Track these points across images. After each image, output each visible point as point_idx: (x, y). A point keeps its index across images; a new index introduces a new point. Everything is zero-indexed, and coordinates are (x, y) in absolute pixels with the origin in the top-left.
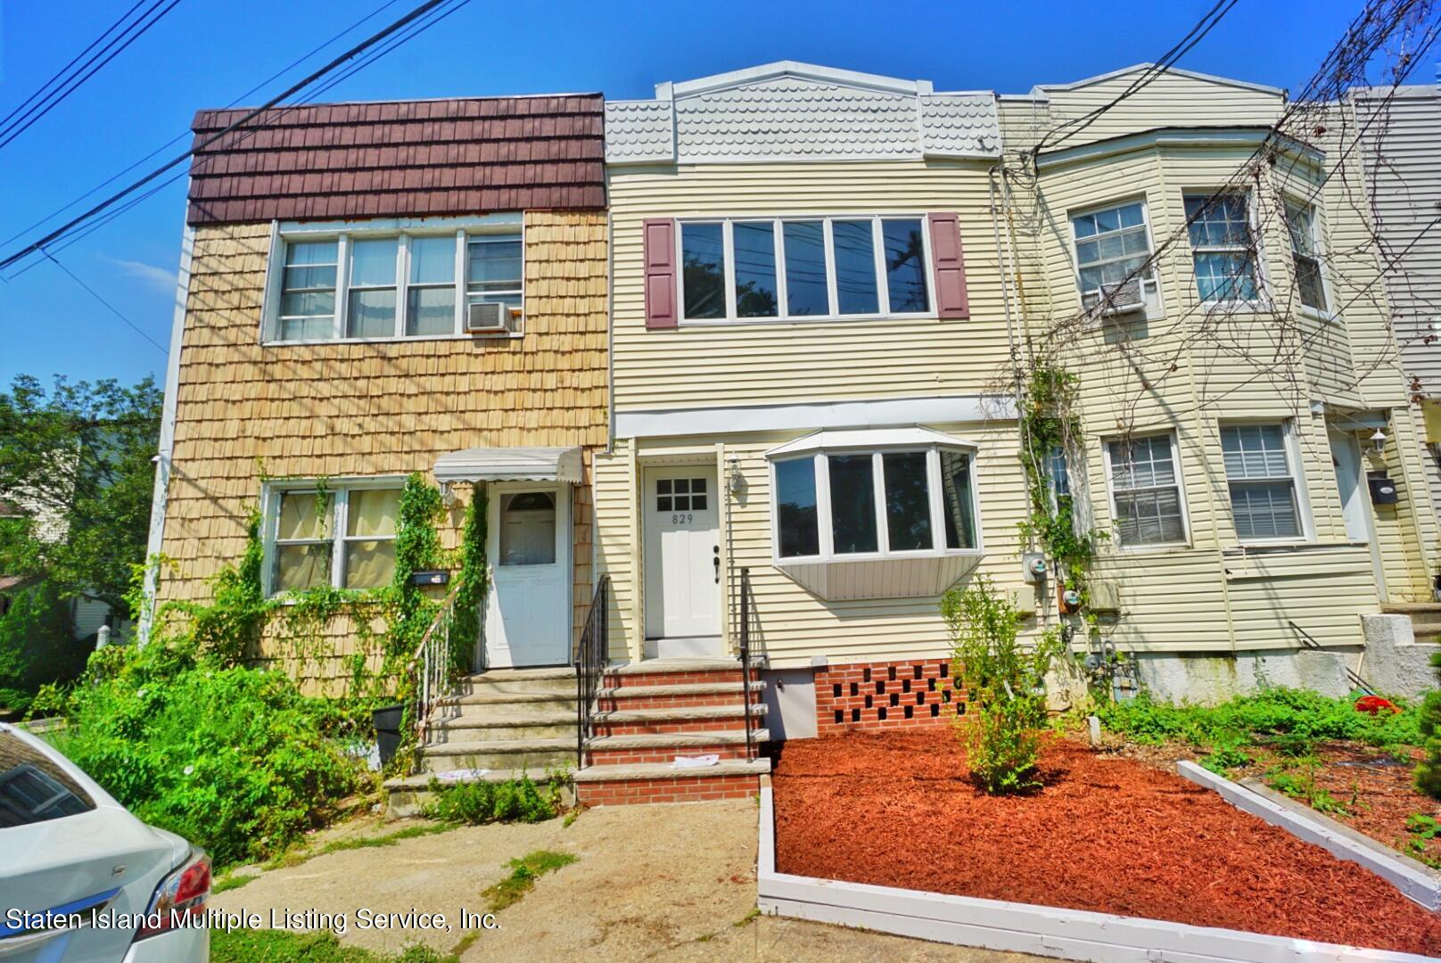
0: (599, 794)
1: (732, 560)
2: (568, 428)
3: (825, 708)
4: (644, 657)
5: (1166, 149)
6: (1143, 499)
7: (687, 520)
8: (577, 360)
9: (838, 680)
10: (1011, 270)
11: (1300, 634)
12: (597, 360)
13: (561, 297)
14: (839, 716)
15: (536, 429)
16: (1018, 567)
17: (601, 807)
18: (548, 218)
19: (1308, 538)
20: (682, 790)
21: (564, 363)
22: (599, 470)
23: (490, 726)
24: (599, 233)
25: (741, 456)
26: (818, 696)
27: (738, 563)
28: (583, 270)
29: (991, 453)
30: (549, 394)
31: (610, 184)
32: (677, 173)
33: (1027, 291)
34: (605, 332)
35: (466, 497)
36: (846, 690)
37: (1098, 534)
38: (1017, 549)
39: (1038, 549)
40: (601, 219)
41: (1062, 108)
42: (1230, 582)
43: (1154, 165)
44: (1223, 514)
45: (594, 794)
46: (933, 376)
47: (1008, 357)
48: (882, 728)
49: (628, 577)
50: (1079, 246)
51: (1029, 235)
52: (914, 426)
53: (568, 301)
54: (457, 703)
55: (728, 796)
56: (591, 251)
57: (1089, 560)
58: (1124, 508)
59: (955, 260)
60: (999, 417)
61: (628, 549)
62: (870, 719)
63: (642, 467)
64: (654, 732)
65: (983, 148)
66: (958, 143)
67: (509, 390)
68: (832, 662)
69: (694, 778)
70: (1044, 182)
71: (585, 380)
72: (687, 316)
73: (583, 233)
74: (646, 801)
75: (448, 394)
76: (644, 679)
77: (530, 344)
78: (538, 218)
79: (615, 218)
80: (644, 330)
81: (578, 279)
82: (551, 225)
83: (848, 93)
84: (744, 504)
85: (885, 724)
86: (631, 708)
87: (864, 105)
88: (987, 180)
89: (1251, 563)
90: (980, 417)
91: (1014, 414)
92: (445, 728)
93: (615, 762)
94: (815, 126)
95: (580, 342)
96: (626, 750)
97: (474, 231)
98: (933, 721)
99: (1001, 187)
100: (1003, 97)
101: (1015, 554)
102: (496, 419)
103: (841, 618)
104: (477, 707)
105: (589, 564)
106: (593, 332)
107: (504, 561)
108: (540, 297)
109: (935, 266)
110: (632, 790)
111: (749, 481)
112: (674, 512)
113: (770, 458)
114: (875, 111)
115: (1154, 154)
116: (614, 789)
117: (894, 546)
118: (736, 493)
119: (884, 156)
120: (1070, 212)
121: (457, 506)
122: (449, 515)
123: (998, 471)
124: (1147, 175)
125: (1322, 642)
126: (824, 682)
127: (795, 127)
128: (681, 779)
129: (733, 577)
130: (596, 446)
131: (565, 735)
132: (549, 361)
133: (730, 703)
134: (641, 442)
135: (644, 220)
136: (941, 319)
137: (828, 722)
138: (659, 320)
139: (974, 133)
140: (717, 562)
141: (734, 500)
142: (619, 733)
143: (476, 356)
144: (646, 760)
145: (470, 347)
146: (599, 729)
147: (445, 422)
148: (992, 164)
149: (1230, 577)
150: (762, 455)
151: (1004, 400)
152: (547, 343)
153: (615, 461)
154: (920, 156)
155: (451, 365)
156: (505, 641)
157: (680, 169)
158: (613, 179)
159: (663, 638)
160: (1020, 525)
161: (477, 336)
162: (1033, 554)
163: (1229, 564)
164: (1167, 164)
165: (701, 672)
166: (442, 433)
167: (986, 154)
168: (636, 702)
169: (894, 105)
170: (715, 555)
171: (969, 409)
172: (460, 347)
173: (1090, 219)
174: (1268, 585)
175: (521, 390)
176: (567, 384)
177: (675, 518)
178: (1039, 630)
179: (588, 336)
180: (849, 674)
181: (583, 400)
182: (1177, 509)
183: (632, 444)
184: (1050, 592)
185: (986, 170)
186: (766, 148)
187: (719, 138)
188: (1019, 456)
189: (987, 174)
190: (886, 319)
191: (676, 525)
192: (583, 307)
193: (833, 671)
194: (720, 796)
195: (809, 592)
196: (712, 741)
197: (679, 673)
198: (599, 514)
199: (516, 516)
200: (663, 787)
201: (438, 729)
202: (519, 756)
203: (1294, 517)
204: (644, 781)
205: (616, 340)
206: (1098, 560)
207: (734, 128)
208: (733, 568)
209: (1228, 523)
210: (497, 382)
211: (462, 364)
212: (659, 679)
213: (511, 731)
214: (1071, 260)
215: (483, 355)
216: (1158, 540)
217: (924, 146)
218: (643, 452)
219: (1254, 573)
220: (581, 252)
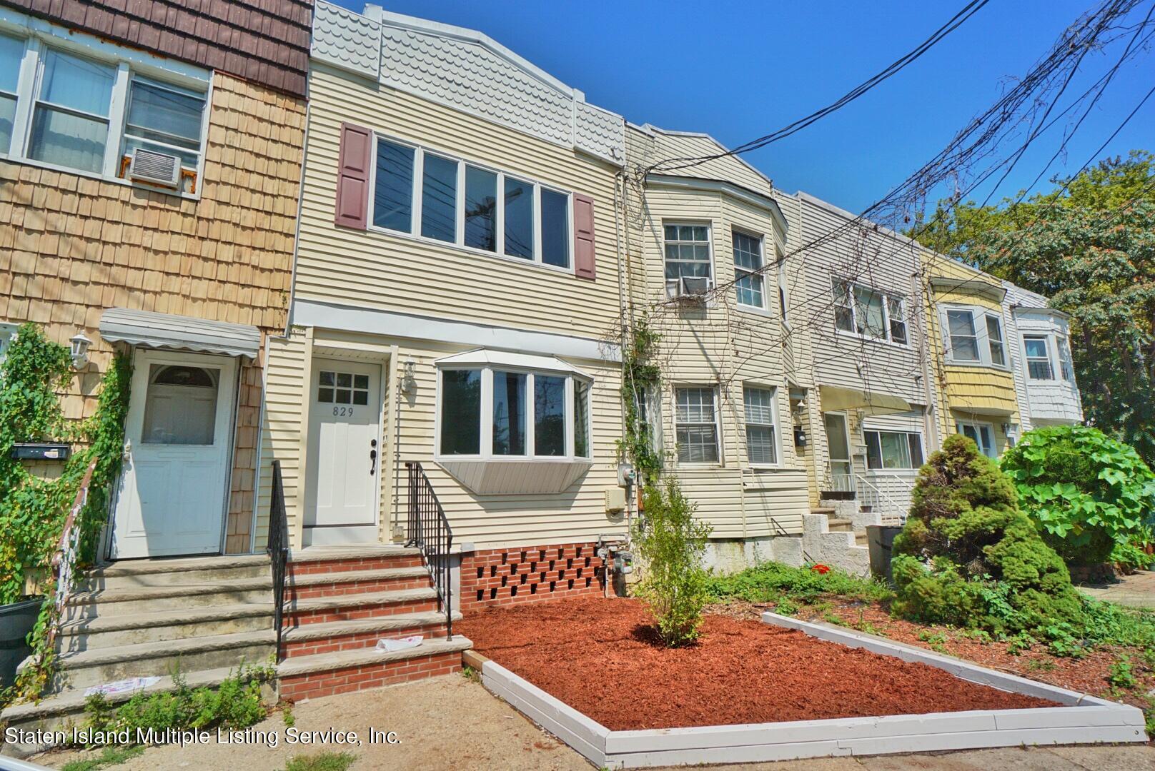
0: (305, 687)
1: (398, 454)
2: (241, 306)
3: (470, 589)
4: (304, 545)
5: (726, 196)
6: (694, 431)
7: (347, 413)
8: (260, 239)
9: (481, 563)
10: (624, 251)
11: (776, 526)
12: (281, 243)
13: (247, 171)
14: (480, 594)
15: (204, 300)
16: (615, 474)
17: (306, 700)
18: (241, 87)
19: (779, 465)
20: (391, 673)
21: (244, 238)
22: (273, 353)
23: (149, 626)
24: (295, 120)
25: (416, 360)
26: (463, 578)
27: (404, 457)
28: (276, 150)
29: (602, 385)
30: (222, 266)
31: (312, 77)
32: (378, 91)
33: (631, 268)
34: (293, 218)
35: (105, 363)
36: (487, 572)
37: (666, 453)
38: (614, 460)
39: (628, 462)
40: (300, 108)
41: (661, 146)
42: (746, 491)
43: (718, 204)
44: (742, 445)
45: (297, 688)
46: (568, 320)
47: (618, 315)
48: (513, 603)
49: (296, 463)
50: (667, 246)
51: (636, 229)
52: (552, 356)
53: (254, 177)
54: (93, 602)
55: (434, 674)
56: (286, 135)
57: (659, 472)
58: (682, 436)
59: (588, 233)
60: (610, 359)
61: (297, 436)
62: (505, 596)
63: (318, 356)
64: (345, 618)
65: (614, 156)
66: (598, 146)
67: (174, 253)
68: (477, 548)
69: (403, 660)
70: (650, 195)
71: (268, 260)
72: (375, 224)
73: (279, 115)
74: (355, 689)
75: (89, 240)
76: (319, 566)
77: (206, 209)
78: (229, 83)
79: (313, 111)
80: (332, 226)
81: (269, 159)
82: (244, 96)
83: (525, 78)
84: (412, 404)
85: (516, 600)
86: (312, 596)
87: (536, 93)
88: (613, 180)
89: (755, 479)
90: (598, 356)
91: (620, 359)
92: (84, 632)
93: (311, 652)
94: (498, 95)
95: (266, 222)
96: (325, 639)
97: (141, 70)
98: (550, 596)
99: (621, 189)
100: (629, 124)
101: (613, 464)
102: (153, 281)
103: (487, 510)
104: (120, 605)
105: (253, 448)
106: (280, 215)
107: (146, 438)
108: (224, 165)
109: (575, 234)
110: (340, 679)
111: (419, 384)
112: (334, 404)
113: (438, 365)
114: (543, 100)
115: (719, 196)
116: (320, 681)
117: (538, 451)
118: (405, 393)
119: (545, 137)
120: (664, 220)
121: (89, 372)
122: (75, 379)
123: (605, 399)
124: (713, 209)
125: (789, 531)
126: (469, 566)
127: (483, 89)
128: (391, 662)
129: (398, 470)
130: (272, 329)
131: (247, 629)
132: (228, 233)
133: (411, 587)
134: (319, 332)
135: (343, 123)
136: (577, 276)
137: (471, 600)
138: (349, 220)
139: (609, 143)
140: (373, 455)
141: (404, 399)
142: (307, 622)
143: (135, 207)
144: (345, 647)
145: (126, 194)
146: (285, 620)
147: (82, 272)
148: (616, 169)
149: (745, 488)
150: (432, 362)
151: (612, 346)
152: (225, 213)
153: (290, 347)
154: (571, 147)
155: (99, 208)
156: (142, 527)
157: (381, 88)
158: (314, 74)
159: (315, 526)
160: (617, 442)
161: (137, 185)
162: (625, 464)
163: (746, 479)
164: (725, 205)
165: (377, 559)
166: (75, 283)
167: (614, 161)
168: (317, 590)
169: (557, 101)
170: (372, 449)
171: (592, 350)
172: (113, 192)
173: (674, 228)
174: (762, 494)
175: (189, 255)
176: (245, 260)
177: (336, 410)
178: (625, 522)
179: (274, 217)
180: (491, 558)
181: (261, 280)
182: (714, 438)
183: (310, 332)
184: (633, 493)
185: (613, 173)
186: (458, 98)
187: (419, 74)
188: (620, 390)
189: (614, 176)
190: (538, 267)
191: (336, 417)
192: (271, 187)
193: (478, 556)
194: (425, 675)
195: (463, 486)
196: (411, 623)
197: (355, 560)
198: (268, 398)
199: (165, 389)
200: (372, 672)
201: (72, 634)
202: (198, 657)
203: (772, 451)
204: (354, 668)
205: (303, 228)
206: (665, 471)
207: (433, 70)
208: (398, 462)
209: (744, 452)
210: (160, 241)
211: (115, 211)
212: (335, 566)
213: (178, 629)
214: (662, 254)
215: (144, 208)
216: (700, 460)
217: (574, 140)
218: (319, 342)
219: (757, 486)
220: (275, 132)
